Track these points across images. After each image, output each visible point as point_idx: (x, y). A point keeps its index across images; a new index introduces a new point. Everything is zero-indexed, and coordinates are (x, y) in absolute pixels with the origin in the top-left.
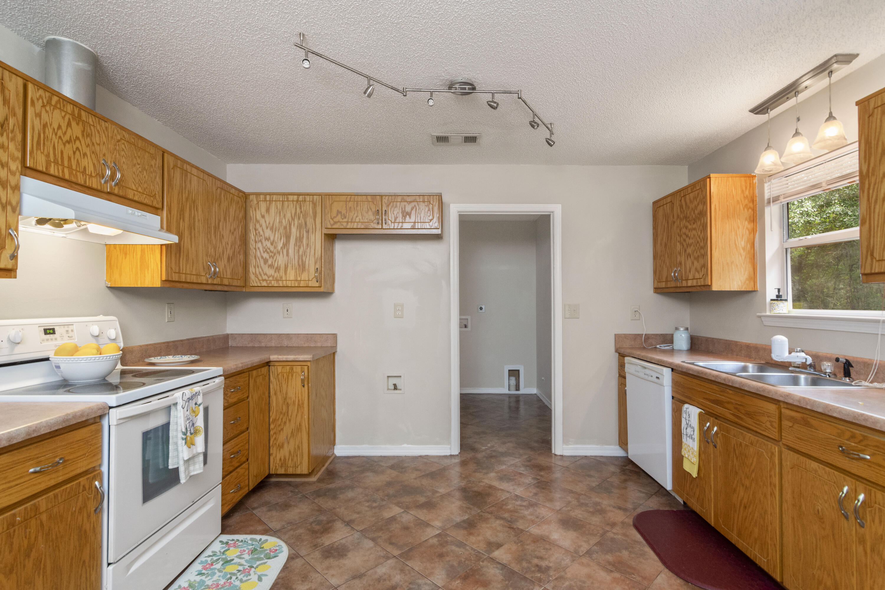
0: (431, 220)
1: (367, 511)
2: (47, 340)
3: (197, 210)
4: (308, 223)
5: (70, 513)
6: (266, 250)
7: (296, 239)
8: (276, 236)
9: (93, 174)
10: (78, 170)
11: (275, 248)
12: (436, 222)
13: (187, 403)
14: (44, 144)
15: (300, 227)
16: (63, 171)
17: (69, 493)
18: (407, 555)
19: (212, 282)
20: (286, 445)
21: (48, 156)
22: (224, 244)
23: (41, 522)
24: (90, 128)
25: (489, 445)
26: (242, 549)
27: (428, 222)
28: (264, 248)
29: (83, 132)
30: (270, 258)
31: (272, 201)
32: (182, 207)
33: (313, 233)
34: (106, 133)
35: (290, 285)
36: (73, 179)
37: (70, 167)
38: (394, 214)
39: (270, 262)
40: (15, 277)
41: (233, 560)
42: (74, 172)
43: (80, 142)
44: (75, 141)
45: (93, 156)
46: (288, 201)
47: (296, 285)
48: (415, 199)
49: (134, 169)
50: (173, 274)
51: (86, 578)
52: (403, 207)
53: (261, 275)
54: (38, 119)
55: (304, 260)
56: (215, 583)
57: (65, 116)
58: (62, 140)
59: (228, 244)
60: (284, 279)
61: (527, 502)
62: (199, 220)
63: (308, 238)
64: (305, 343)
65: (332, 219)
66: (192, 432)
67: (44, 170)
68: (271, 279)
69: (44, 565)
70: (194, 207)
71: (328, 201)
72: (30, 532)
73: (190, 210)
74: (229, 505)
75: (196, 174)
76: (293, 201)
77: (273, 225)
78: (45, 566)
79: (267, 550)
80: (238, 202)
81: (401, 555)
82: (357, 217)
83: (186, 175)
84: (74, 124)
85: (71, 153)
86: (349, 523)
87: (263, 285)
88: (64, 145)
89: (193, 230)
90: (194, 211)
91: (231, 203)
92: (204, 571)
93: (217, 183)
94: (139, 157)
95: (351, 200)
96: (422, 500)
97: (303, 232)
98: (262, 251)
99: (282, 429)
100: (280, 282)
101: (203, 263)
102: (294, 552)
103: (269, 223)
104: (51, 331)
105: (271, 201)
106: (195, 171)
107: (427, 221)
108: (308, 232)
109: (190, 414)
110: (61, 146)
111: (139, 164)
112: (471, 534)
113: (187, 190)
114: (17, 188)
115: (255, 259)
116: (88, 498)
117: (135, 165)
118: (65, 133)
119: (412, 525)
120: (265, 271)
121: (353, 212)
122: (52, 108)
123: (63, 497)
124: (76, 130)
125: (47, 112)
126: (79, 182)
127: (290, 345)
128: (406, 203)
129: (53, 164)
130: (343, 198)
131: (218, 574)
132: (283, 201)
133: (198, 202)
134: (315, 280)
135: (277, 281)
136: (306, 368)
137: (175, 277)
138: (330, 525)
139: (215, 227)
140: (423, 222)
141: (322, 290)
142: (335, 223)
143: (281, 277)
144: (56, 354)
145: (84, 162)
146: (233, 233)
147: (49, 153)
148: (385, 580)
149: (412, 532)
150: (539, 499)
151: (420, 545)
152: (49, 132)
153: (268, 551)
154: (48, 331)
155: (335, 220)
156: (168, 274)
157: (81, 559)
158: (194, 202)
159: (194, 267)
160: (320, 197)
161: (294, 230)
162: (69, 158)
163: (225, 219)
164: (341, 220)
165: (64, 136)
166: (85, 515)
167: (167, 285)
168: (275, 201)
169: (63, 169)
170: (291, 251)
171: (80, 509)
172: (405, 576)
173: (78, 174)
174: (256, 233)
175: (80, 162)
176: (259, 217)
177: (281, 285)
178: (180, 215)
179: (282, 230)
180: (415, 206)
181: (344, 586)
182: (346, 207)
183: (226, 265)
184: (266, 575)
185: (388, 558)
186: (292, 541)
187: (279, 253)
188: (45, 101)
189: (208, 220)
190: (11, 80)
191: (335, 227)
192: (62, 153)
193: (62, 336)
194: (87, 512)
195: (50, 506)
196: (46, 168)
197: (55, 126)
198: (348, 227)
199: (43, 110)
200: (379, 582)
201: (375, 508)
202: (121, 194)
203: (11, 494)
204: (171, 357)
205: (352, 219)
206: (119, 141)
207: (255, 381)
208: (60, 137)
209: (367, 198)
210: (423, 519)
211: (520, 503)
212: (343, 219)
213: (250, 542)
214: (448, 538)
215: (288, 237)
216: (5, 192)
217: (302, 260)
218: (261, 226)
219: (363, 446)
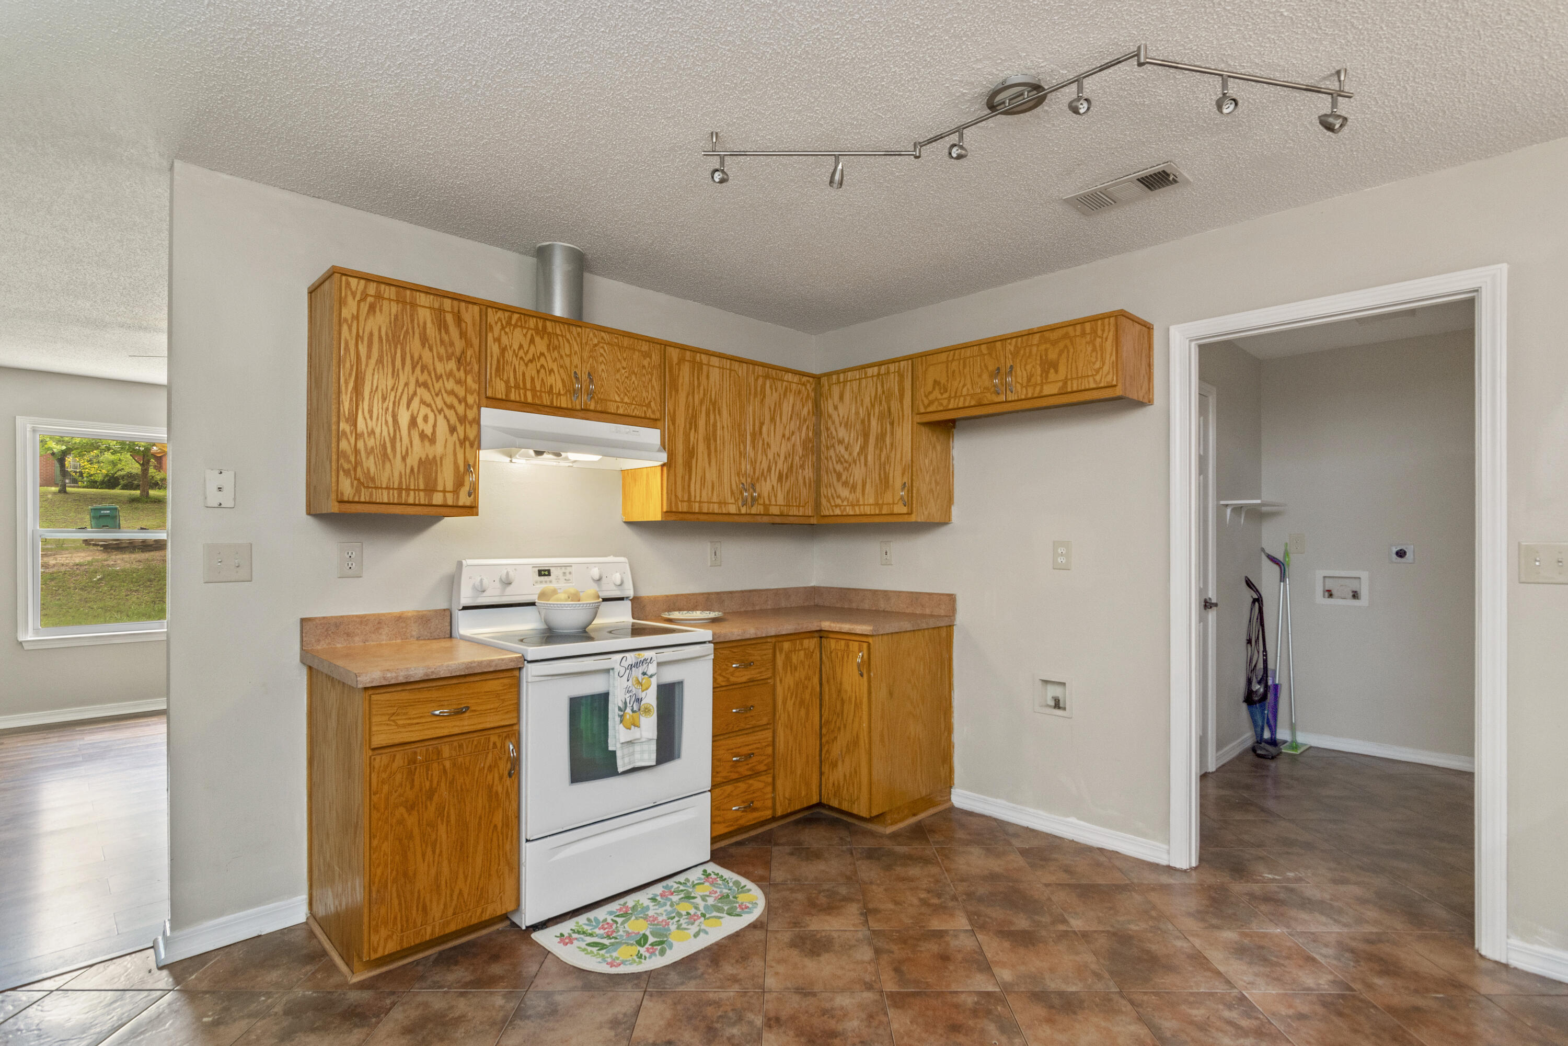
0: (1097, 371)
1: (912, 905)
2: (541, 582)
3: (719, 414)
4: (893, 409)
5: (477, 769)
6: (840, 460)
7: (877, 438)
8: (852, 435)
9: (562, 392)
10: (543, 390)
11: (850, 454)
12: (1108, 373)
13: (628, 671)
14: (503, 369)
15: (881, 417)
16: (525, 395)
17: (476, 746)
18: (899, 1000)
19: (748, 512)
20: (840, 763)
21: (507, 382)
22: (770, 456)
23: (444, 767)
24: (558, 338)
25: (1291, 875)
26: (715, 889)
27: (1092, 375)
28: (837, 456)
29: (548, 346)
30: (844, 470)
31: (847, 381)
32: (693, 413)
33: (899, 425)
34: (578, 340)
35: (869, 513)
36: (538, 402)
37: (533, 390)
38: (1026, 370)
39: (844, 478)
40: (477, 514)
41: (694, 898)
42: (538, 394)
43: (545, 358)
44: (539, 358)
45: (562, 371)
46: (866, 377)
47: (877, 512)
48: (1067, 333)
49: (618, 376)
50: (680, 503)
51: (499, 845)
52: (1043, 353)
53: (833, 499)
54: (497, 344)
55: (887, 470)
56: (655, 916)
57: (527, 332)
58: (524, 360)
59: (779, 455)
60: (861, 503)
61: (1258, 1022)
62: (723, 427)
63: (892, 434)
64: (907, 607)
65: (926, 396)
66: (635, 709)
67: (504, 397)
68: (845, 503)
69: (448, 813)
70: (714, 410)
71: (920, 367)
72: (432, 775)
73: (708, 414)
74: (732, 825)
75: (717, 365)
76: (873, 376)
77: (848, 418)
78: (448, 816)
79: (737, 902)
80: (800, 392)
81: (891, 995)
82: (964, 386)
83: (700, 369)
84: (537, 339)
85: (534, 373)
86: (867, 913)
87: (836, 513)
88: (526, 365)
89: (712, 441)
90: (715, 415)
91: (785, 395)
92: (659, 898)
93: (756, 371)
94: (625, 360)
95: (955, 358)
96: (1022, 923)
97: (886, 424)
98: (835, 462)
99: (836, 738)
100: (857, 508)
101: (731, 485)
102: (765, 920)
103: (843, 417)
104: (546, 573)
105: (845, 382)
106: (715, 361)
107: (1090, 374)
108: (892, 424)
109: (633, 685)
110: (523, 367)
111: (624, 368)
112: (1050, 1021)
113: (702, 388)
114: (477, 421)
115: (827, 473)
116: (500, 759)
117: (618, 371)
118: (526, 353)
119: (960, 957)
120: (838, 491)
121: (958, 380)
122: (512, 328)
123: (469, 749)
124: (541, 345)
125: (506, 333)
126: (545, 403)
127: (889, 609)
128: (1048, 346)
129: (513, 390)
130: (943, 357)
131: (668, 908)
132: (860, 379)
133: (722, 402)
134: (901, 503)
135: (853, 506)
136: (865, 645)
137: (683, 507)
138: (843, 903)
139: (753, 435)
140: (1082, 377)
141: (913, 518)
142: (931, 403)
143: (858, 501)
144: (539, 598)
145: (551, 380)
146: (788, 439)
147: (509, 378)
148: (833, 1017)
149: (947, 968)
150: (1297, 1030)
151: (940, 994)
152: (509, 355)
153: (737, 905)
154: (543, 572)
155: (931, 397)
156: (671, 503)
157: (491, 822)
158: (714, 404)
159: (715, 492)
160: (910, 361)
161: (874, 422)
162: (533, 379)
163: (773, 419)
164: (939, 396)
165: (526, 355)
166: (496, 776)
167: (672, 518)
168: (850, 381)
169: (526, 392)
170: (870, 458)
171: (490, 766)
172: (866, 1027)
173: (543, 394)
174: (828, 435)
175: (545, 381)
176: (831, 410)
177: (858, 513)
178: (691, 424)
179: (859, 426)
180: (1066, 347)
181: (775, 994)
182: (947, 371)
183: (775, 485)
184: (706, 933)
185: (869, 987)
186: (776, 905)
187: (855, 462)
188: (504, 323)
189: (739, 425)
190: (467, 311)
191: (930, 409)
192: (524, 374)
193: (558, 579)
194: (499, 773)
195: (454, 753)
196: (506, 396)
197: (516, 347)
198: (951, 407)
199: (503, 332)
200: (824, 1015)
201: (929, 905)
202: (599, 408)
203: (412, 731)
204: (698, 612)
205: (956, 393)
206: (596, 345)
207: (788, 658)
208: (521, 358)
209: (980, 349)
210: (989, 955)
211: (1236, 1016)
212: (942, 394)
213: (731, 884)
214: (999, 1008)
215: (866, 436)
216: (463, 427)
217: (885, 472)
218: (833, 423)
219: (999, 801)
